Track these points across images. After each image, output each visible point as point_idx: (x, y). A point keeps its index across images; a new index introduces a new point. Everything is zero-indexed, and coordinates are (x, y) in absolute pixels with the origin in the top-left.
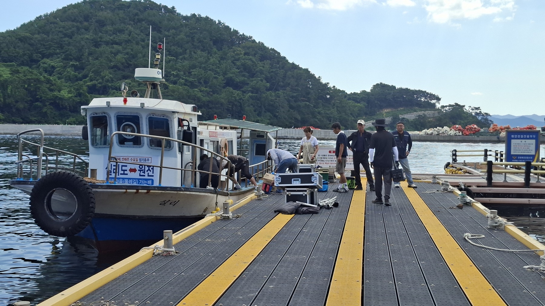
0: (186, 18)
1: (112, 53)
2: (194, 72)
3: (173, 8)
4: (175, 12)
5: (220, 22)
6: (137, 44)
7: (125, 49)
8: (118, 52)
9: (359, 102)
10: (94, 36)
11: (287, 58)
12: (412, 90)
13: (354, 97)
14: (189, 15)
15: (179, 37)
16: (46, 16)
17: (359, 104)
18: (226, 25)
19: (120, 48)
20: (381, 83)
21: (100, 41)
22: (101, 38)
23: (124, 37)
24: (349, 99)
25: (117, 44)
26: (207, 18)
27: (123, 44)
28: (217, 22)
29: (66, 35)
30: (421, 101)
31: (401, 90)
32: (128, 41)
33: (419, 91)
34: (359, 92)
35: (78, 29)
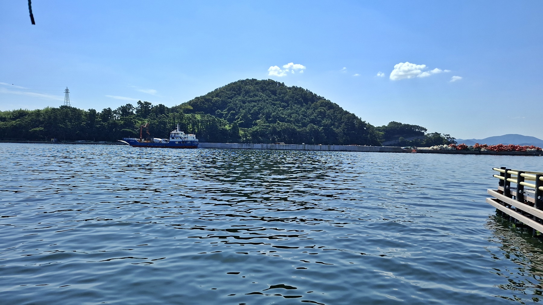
0: (289, 88)
1: (252, 106)
2: (293, 116)
3: (283, 83)
4: (284, 85)
5: (307, 90)
6: (265, 102)
7: (258, 104)
8: (255, 106)
9: (381, 132)
10: (243, 98)
11: (343, 108)
12: (411, 125)
13: (379, 129)
14: (291, 87)
15: (285, 98)
16: (220, 88)
18: (310, 91)
19: (256, 104)
20: (394, 122)
21: (246, 101)
22: (246, 99)
23: (257, 98)
24: (376, 130)
25: (254, 102)
26: (301, 88)
27: (257, 102)
28: (306, 90)
29: (229, 98)
30: (416, 131)
31: (405, 125)
32: (259, 101)
33: (415, 125)
34: (381, 126)
35: (235, 94)
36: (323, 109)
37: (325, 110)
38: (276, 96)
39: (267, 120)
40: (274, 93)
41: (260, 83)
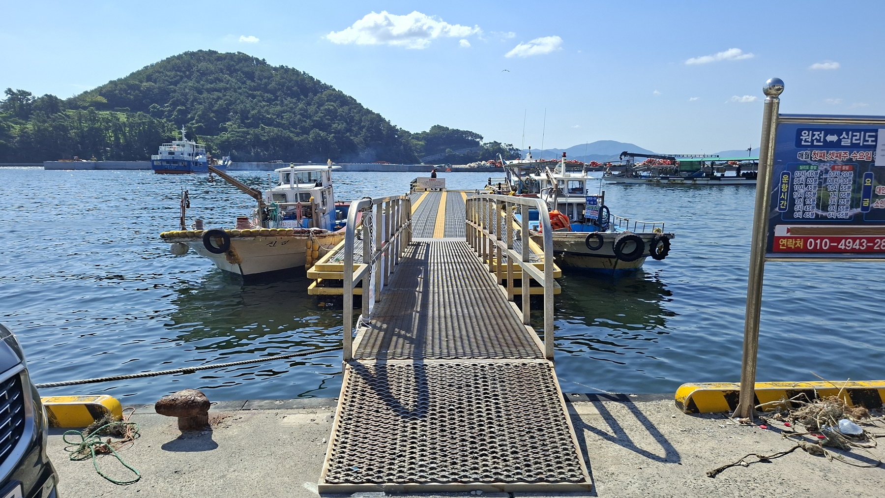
0: (275, 69)
1: (214, 99)
2: (286, 116)
3: (264, 60)
4: (266, 63)
6: (235, 91)
7: (225, 95)
8: (219, 98)
9: (421, 141)
10: (197, 84)
11: (362, 104)
12: (462, 131)
13: (417, 136)
14: (278, 66)
15: (270, 86)
16: (152, 66)
17: (420, 143)
19: (220, 95)
20: (438, 125)
21: (202, 89)
22: (203, 85)
23: (222, 85)
24: (413, 138)
25: (217, 91)
27: (223, 91)
29: (171, 83)
32: (226, 89)
34: (420, 133)
35: (182, 77)
36: (332, 105)
37: (335, 107)
38: (253, 81)
39: (243, 122)
40: (250, 76)
41: (225, 59)
